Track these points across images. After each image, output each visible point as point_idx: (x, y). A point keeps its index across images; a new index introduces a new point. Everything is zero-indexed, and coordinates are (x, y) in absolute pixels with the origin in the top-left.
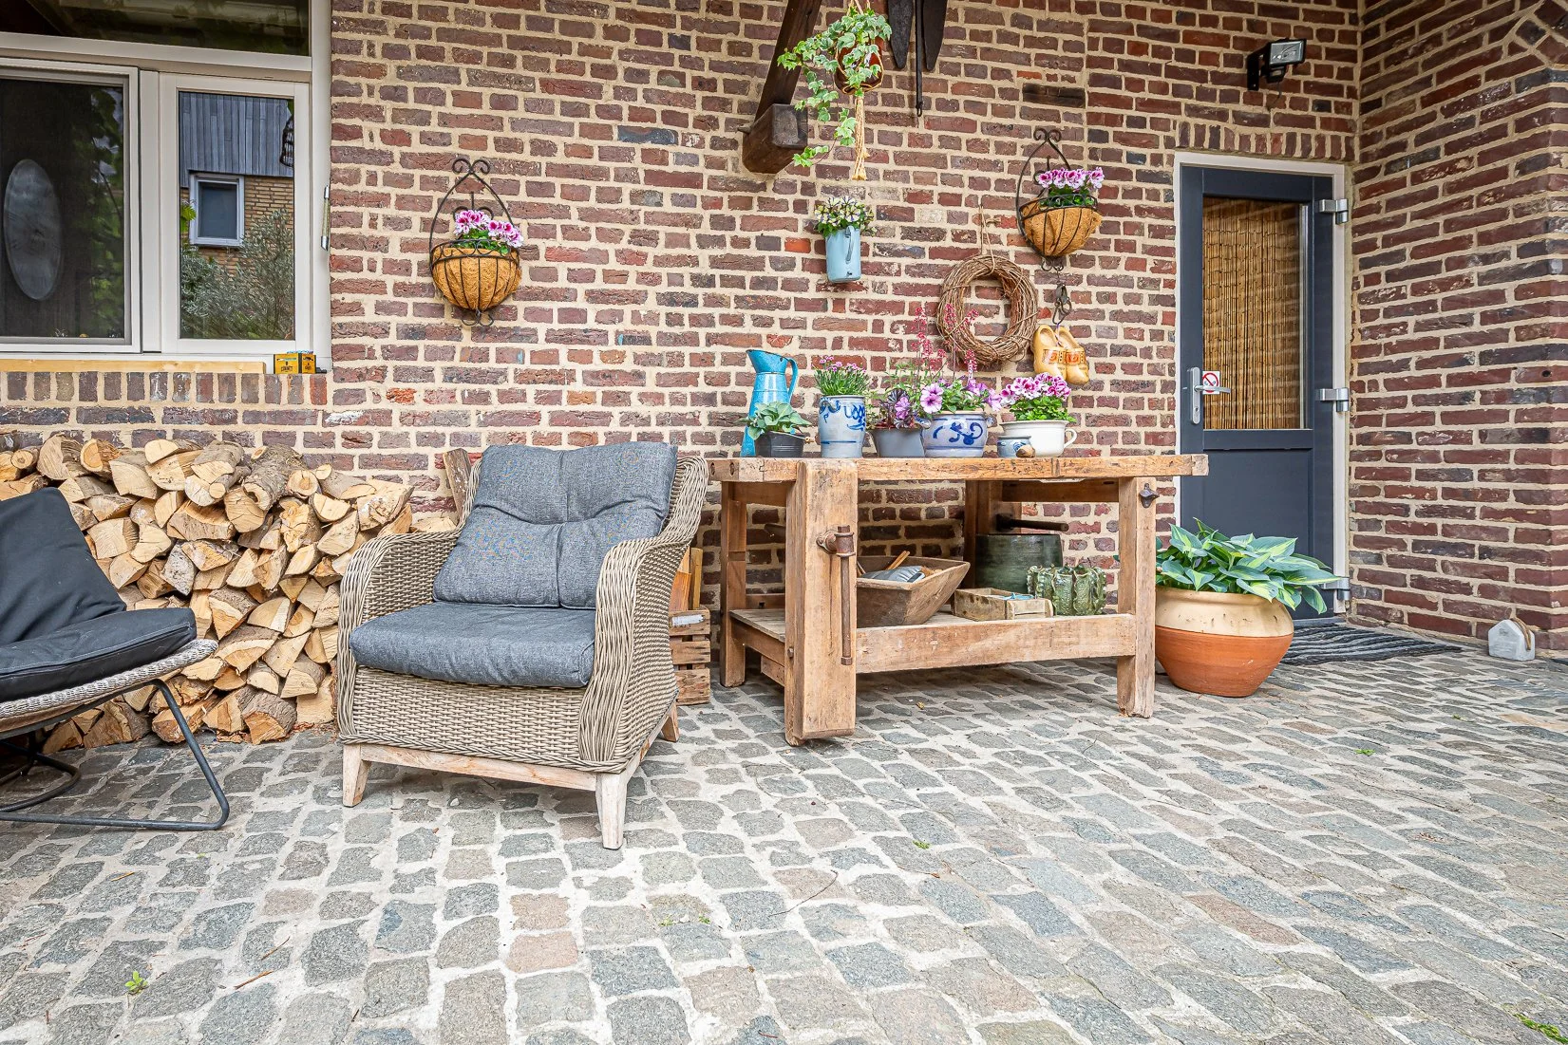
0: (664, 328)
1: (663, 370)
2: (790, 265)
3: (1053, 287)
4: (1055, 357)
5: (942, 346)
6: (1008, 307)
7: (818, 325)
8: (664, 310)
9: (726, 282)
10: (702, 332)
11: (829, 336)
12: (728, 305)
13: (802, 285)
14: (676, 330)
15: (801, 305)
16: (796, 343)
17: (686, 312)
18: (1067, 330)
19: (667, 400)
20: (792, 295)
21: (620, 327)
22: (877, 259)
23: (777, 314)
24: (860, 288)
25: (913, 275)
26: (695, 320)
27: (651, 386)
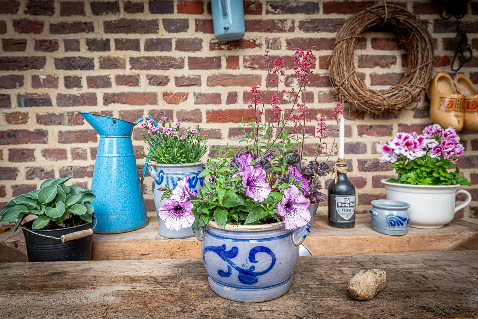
0: (62, 89)
1: (64, 128)
2: (183, 26)
3: (453, 35)
4: (451, 105)
5: (335, 97)
6: (405, 57)
7: (212, 81)
8: (62, 74)
9: (121, 45)
10: (100, 93)
11: (224, 91)
12: (123, 67)
13: (196, 45)
14: (75, 91)
15: (195, 63)
16: (191, 99)
17: (84, 74)
18: (467, 77)
19: (69, 155)
20: (186, 55)
21: (22, 91)
22: (270, 17)
23: (172, 73)
24: (253, 44)
25: (307, 30)
26: (93, 82)
27: (53, 143)
